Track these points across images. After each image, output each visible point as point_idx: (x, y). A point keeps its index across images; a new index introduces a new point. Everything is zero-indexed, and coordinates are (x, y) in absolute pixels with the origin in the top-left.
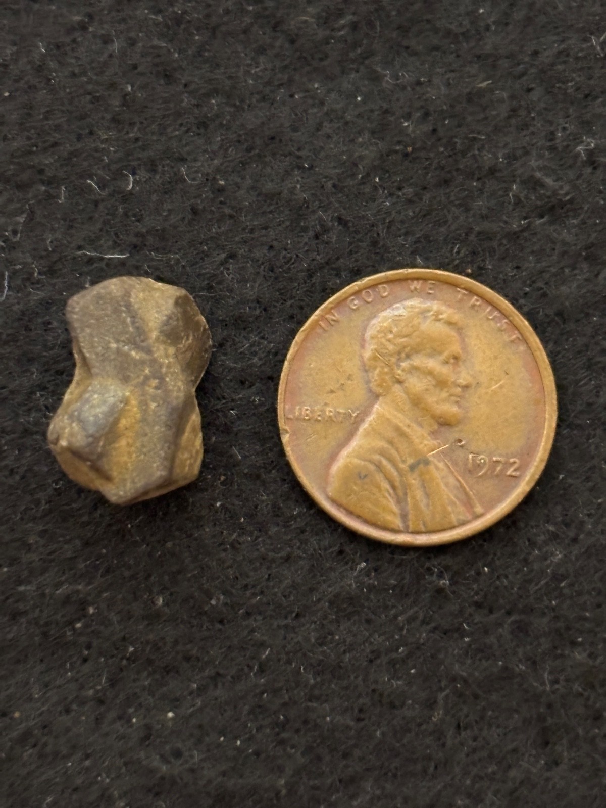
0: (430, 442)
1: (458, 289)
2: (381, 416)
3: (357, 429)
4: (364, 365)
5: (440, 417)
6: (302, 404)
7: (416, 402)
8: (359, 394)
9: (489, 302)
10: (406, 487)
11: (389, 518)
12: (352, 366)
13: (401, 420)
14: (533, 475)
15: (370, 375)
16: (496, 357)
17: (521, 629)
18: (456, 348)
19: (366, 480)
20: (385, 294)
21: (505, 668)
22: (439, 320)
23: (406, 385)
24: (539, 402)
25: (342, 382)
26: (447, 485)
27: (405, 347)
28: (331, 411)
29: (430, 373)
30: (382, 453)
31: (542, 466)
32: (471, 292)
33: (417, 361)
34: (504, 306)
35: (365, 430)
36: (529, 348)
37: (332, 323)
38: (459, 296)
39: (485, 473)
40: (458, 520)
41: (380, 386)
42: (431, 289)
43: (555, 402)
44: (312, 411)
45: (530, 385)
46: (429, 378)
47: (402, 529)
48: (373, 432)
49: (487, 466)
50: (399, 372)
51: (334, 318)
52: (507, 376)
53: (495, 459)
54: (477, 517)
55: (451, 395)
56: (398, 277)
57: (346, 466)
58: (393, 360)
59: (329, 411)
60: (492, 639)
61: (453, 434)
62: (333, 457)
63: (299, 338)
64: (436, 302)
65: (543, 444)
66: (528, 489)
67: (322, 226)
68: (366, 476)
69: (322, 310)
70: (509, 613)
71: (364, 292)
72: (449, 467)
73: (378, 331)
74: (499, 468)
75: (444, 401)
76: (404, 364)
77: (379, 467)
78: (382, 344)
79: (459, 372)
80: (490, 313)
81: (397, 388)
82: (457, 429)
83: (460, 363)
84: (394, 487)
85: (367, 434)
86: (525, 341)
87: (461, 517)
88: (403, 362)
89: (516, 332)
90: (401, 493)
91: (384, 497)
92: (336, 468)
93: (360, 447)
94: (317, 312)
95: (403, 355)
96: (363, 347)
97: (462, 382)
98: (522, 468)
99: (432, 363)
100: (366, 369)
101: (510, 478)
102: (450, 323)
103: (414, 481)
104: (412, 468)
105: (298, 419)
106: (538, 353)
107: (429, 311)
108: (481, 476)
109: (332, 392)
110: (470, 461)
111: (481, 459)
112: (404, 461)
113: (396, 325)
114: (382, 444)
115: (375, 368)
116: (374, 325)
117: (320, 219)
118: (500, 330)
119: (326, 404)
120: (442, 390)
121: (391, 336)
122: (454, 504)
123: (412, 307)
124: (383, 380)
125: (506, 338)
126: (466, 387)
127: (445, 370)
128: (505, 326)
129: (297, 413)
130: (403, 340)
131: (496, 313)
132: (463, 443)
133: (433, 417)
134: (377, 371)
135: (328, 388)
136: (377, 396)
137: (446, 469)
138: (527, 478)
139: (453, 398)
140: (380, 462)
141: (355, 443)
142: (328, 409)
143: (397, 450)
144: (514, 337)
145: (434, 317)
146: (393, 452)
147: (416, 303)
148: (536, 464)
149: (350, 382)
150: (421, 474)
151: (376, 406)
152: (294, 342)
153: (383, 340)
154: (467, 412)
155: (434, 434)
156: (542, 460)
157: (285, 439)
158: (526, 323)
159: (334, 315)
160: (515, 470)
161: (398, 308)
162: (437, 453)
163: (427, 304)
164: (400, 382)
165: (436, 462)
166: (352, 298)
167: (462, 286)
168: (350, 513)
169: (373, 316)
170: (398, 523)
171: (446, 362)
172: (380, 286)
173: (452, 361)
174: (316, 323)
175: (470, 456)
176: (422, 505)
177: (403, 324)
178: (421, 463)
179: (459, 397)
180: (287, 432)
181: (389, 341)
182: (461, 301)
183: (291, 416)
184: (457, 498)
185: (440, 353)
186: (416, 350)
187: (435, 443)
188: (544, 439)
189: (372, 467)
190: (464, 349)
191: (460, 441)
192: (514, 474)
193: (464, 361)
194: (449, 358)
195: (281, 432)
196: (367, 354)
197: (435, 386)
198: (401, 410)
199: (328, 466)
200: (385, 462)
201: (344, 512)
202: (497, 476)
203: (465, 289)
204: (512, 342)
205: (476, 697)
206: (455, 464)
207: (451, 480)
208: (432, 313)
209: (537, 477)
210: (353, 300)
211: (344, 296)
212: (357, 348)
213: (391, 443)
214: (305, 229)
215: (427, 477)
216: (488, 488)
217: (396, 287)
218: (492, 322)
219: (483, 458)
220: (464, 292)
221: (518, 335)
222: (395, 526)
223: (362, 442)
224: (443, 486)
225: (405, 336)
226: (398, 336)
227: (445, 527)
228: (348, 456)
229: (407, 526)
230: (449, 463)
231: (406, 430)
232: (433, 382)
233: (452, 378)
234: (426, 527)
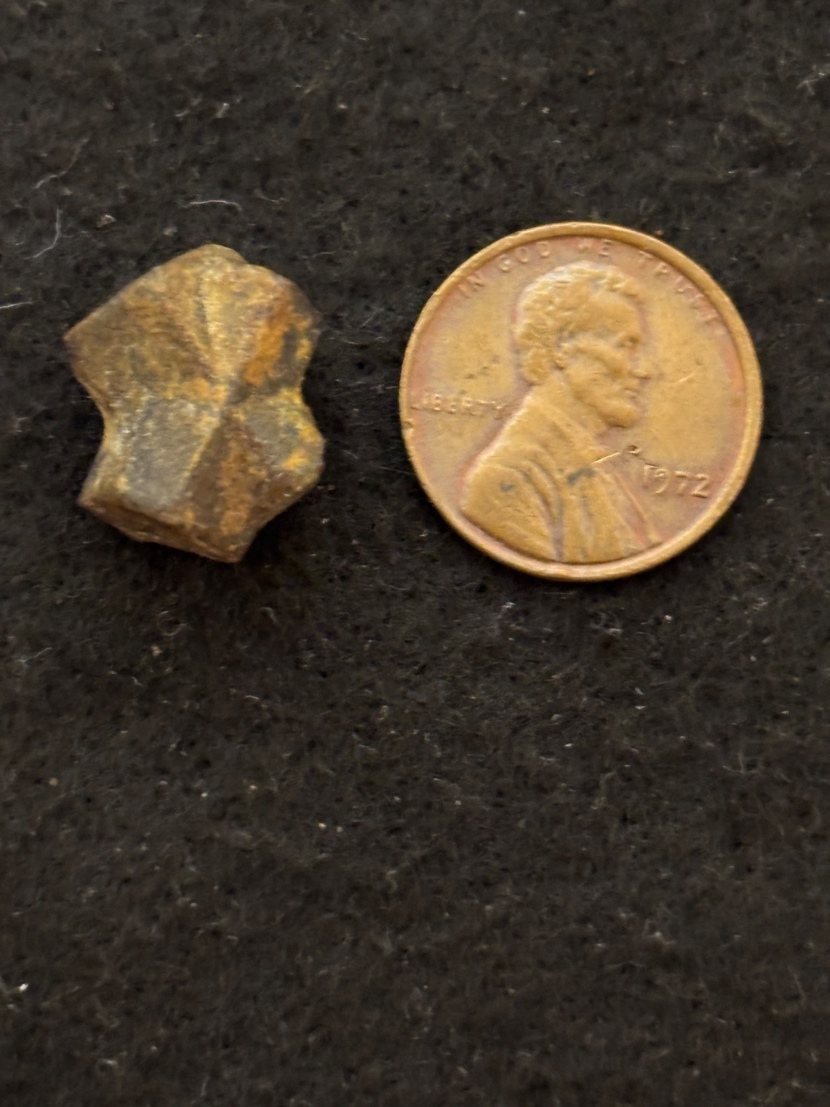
1: (641, 252)
2: (533, 411)
3: (500, 427)
4: (515, 344)
5: (610, 416)
6: (433, 390)
7: (579, 395)
8: (506, 378)
9: (680, 270)
10: (562, 504)
11: (539, 543)
12: (500, 346)
13: (558, 416)
14: (728, 494)
15: (522, 356)
16: (685, 343)
17: (710, 697)
18: (634, 328)
19: (511, 493)
20: (546, 254)
21: (689, 746)
22: (614, 290)
23: (568, 372)
24: (738, 403)
25: (485, 364)
26: (615, 503)
27: (569, 323)
28: (468, 402)
29: (598, 358)
31: (739, 485)
32: (657, 256)
33: (584, 341)
34: (698, 276)
35: (512, 427)
36: (730, 332)
37: (476, 287)
38: (641, 261)
39: (665, 491)
40: (627, 549)
41: (534, 372)
42: (605, 249)
43: (759, 404)
44: (445, 401)
45: (728, 380)
46: (598, 365)
47: (554, 557)
48: (523, 430)
49: (668, 482)
50: (560, 355)
51: (478, 281)
52: (699, 367)
53: (678, 473)
54: (652, 546)
55: (626, 388)
56: (564, 232)
57: (486, 474)
58: (553, 338)
59: (466, 401)
60: (672, 709)
61: (628, 438)
62: (470, 461)
63: (431, 305)
64: (610, 267)
65: (740, 457)
66: (718, 514)
67: (473, 167)
68: (511, 487)
69: (465, 270)
70: (695, 676)
71: (518, 250)
72: (618, 481)
73: (536, 301)
75: (619, 395)
76: (566, 345)
77: (528, 477)
78: (540, 318)
79: (636, 360)
81: (556, 376)
82: (629, 432)
83: (639, 348)
84: (546, 502)
85: (514, 433)
86: (724, 322)
87: (633, 547)
88: (565, 342)
89: (714, 311)
90: (555, 510)
91: (534, 516)
92: (472, 474)
93: (506, 449)
94: (457, 273)
95: (566, 334)
96: (513, 318)
97: (641, 371)
98: (713, 486)
99: (604, 347)
100: (517, 349)
101: (697, 498)
102: (630, 296)
103: (572, 496)
104: (572, 479)
105: (426, 409)
106: (740, 339)
107: (602, 278)
108: (660, 495)
109: (471, 376)
110: (647, 473)
111: (662, 472)
112: (561, 470)
113: (560, 295)
114: (535, 447)
115: (528, 348)
116: (529, 292)
117: (470, 159)
119: (463, 393)
120: (614, 380)
121: (551, 308)
122: (622, 528)
123: (581, 272)
124: (538, 365)
125: (699, 317)
126: (645, 379)
127: (619, 355)
128: (700, 303)
129: (425, 403)
130: (567, 314)
131: (689, 286)
132: (638, 450)
133: (601, 415)
134: (530, 354)
135: (468, 371)
136: (531, 384)
137: (614, 483)
138: (719, 500)
139: (628, 393)
140: (530, 470)
141: (498, 445)
142: (465, 398)
143: (552, 454)
144: (710, 317)
145: (607, 286)
146: (547, 457)
147: (586, 266)
148: (730, 481)
149: (494, 365)
150: (582, 489)
151: (529, 400)
152: (424, 311)
153: (540, 313)
154: (645, 411)
155: (601, 437)
156: (739, 477)
157: (408, 434)
158: (727, 299)
159: (478, 277)
160: (705, 488)
161: (561, 272)
162: (604, 462)
163: (599, 270)
164: (561, 368)
165: (602, 473)
166: (504, 256)
167: (646, 248)
168: (489, 533)
169: (529, 281)
170: (549, 550)
171: (621, 345)
172: (540, 243)
173: (629, 344)
174: (455, 286)
175: (647, 467)
176: (582, 528)
177: (566, 292)
178: (583, 474)
179: (635, 391)
180: (410, 425)
181: (549, 314)
182: (643, 267)
183: (416, 406)
184: (629, 522)
185: (614, 332)
186: (582, 328)
187: (602, 449)
188: (743, 450)
189: (519, 476)
190: (645, 327)
191: (634, 448)
192: (704, 493)
193: (644, 344)
194: (624, 341)
195: (403, 424)
196: (519, 329)
197: (606, 375)
198: (559, 404)
200: (536, 470)
201: (480, 532)
202: (681, 495)
203: (649, 252)
204: (708, 323)
205: (649, 782)
206: (627, 475)
207: (621, 497)
208: (605, 281)
209: (731, 498)
210: (504, 259)
211: (494, 253)
212: (506, 321)
213: (545, 446)
214: (449, 170)
215: (589, 492)
216: (667, 511)
217: (559, 245)
218: (682, 296)
219: (662, 471)
220: (648, 256)
221: (716, 315)
222: (545, 554)
223: (508, 443)
224: (610, 507)
225: (569, 309)
226: (563, 307)
227: (612, 558)
228: (489, 461)
229: (561, 554)
230: (619, 476)
231: (567, 430)
232: (604, 370)
233: (628, 366)
234: (586, 556)
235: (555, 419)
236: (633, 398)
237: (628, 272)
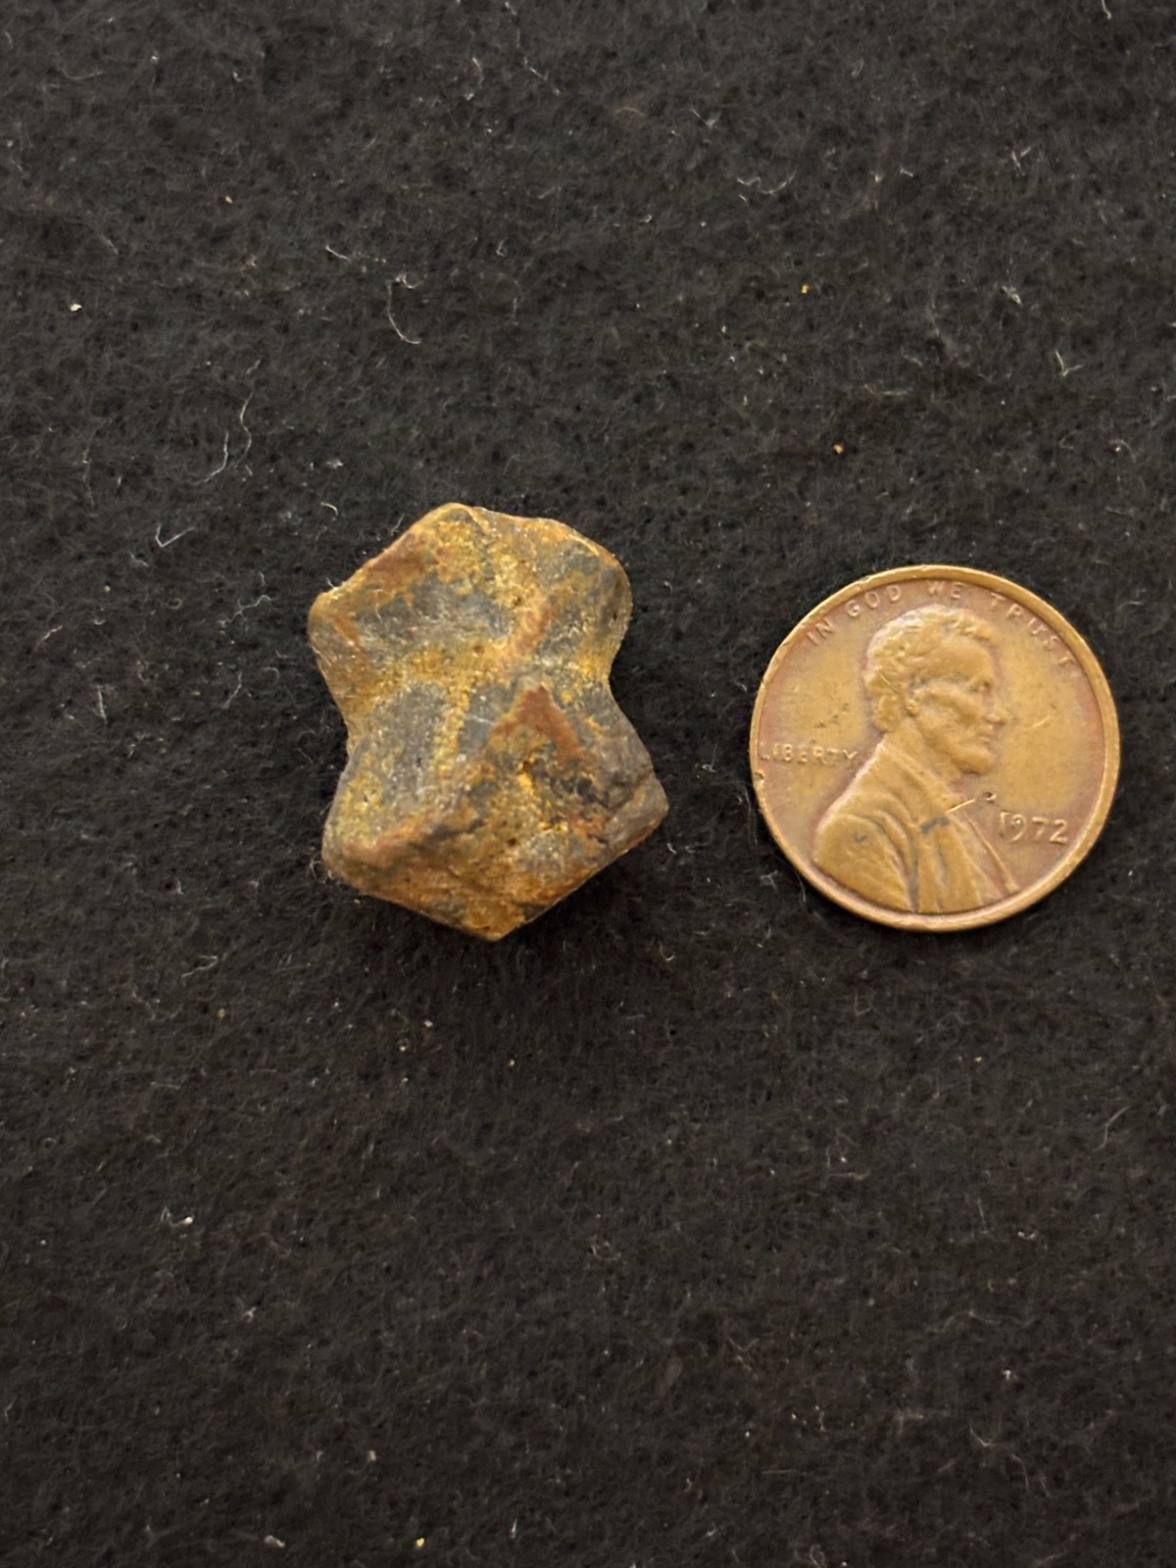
0: (951, 796)
1: (994, 595)
2: (884, 759)
3: (853, 775)
4: (865, 691)
5: (965, 762)
6: (783, 740)
7: (933, 742)
8: (855, 726)
9: (1033, 612)
10: (917, 853)
11: (894, 893)
12: (850, 693)
13: (911, 765)
14: (1086, 842)
15: (873, 704)
16: (1040, 686)
18: (988, 672)
19: (865, 843)
20: (896, 598)
22: (967, 634)
23: (921, 718)
24: (1097, 746)
25: (835, 712)
26: (970, 852)
27: (920, 669)
28: (820, 752)
29: (952, 703)
30: (887, 808)
31: (1098, 830)
32: (1011, 598)
33: (935, 687)
34: (1052, 618)
35: (864, 776)
36: (1085, 675)
37: (825, 634)
38: (994, 603)
39: (1022, 839)
40: (984, 899)
41: (886, 719)
42: (955, 592)
43: (1117, 747)
44: (796, 751)
45: (1085, 723)
46: (951, 710)
47: (909, 907)
48: (875, 780)
49: (1025, 829)
50: (912, 701)
51: (826, 628)
52: (1054, 711)
53: (1035, 819)
54: (1009, 895)
55: (981, 734)
56: (913, 576)
57: (838, 824)
58: (905, 685)
59: (818, 751)
61: (981, 785)
62: (822, 811)
63: (780, 652)
64: (962, 610)
65: (1099, 802)
66: (1078, 860)
68: (864, 838)
69: (813, 618)
71: (867, 595)
72: (973, 829)
73: (886, 648)
74: (1040, 832)
75: (971, 741)
76: (918, 692)
77: (882, 827)
78: (890, 664)
79: (990, 704)
80: (1034, 626)
81: (908, 722)
83: (993, 692)
84: (900, 853)
85: (866, 782)
86: (1079, 664)
87: (989, 896)
88: (917, 688)
89: (1068, 652)
90: (909, 861)
91: (888, 866)
92: (824, 825)
93: (858, 799)
94: (805, 619)
95: (918, 680)
96: (864, 667)
97: (993, 716)
98: (1072, 832)
99: (956, 692)
100: (868, 697)
101: (1054, 846)
102: (980, 639)
103: (927, 846)
104: (926, 829)
105: (775, 760)
106: (1096, 682)
107: (954, 622)
108: (1016, 842)
109: (822, 725)
110: (1003, 821)
112: (915, 820)
113: (910, 640)
114: (888, 797)
115: (880, 695)
116: (880, 638)
118: (1047, 649)
119: (814, 742)
120: (967, 726)
121: (902, 654)
122: (978, 877)
123: (931, 616)
124: (890, 712)
125: (1054, 660)
126: (1000, 724)
127: (972, 701)
128: (1053, 644)
129: (775, 753)
130: (918, 659)
131: (1042, 627)
132: (993, 797)
133: (957, 762)
134: (882, 700)
135: (816, 721)
136: (881, 733)
137: (969, 831)
138: (1078, 846)
139: (983, 738)
140: (884, 820)
141: (849, 795)
142: (816, 748)
143: (905, 803)
144: (1065, 659)
145: (959, 630)
146: (900, 806)
147: (935, 610)
148: (1089, 827)
149: (844, 714)
150: (937, 837)
151: (880, 746)
152: (773, 660)
153: (892, 660)
155: (956, 785)
156: (1097, 823)
157: (759, 785)
158: (1082, 641)
159: (826, 624)
160: (1061, 835)
161: (911, 617)
162: (959, 810)
163: (952, 613)
164: (911, 715)
165: (957, 821)
166: (852, 602)
167: (997, 590)
168: (841, 885)
169: (880, 627)
170: (905, 901)
171: (974, 690)
172: (889, 588)
173: (982, 688)
174: (804, 634)
175: (1003, 815)
176: (938, 879)
177: (917, 637)
178: (937, 822)
179: (990, 736)
180: (761, 777)
181: (900, 660)
182: (995, 609)
183: (767, 756)
184: (986, 871)
185: (967, 678)
186: (935, 673)
187: (957, 796)
188: (1101, 795)
189: (872, 826)
190: (999, 672)
191: (990, 795)
192: (1060, 839)
193: (998, 689)
194: (978, 684)
195: (754, 777)
196: (869, 677)
197: (959, 722)
198: (910, 751)
199: (814, 823)
200: (889, 820)
202: (1037, 842)
203: (1001, 593)
204: (1062, 665)
206: (982, 824)
207: (977, 846)
208: (957, 624)
209: (1091, 844)
210: (853, 605)
211: (842, 600)
212: (856, 669)
213: (897, 794)
215: (945, 841)
216: (1025, 858)
217: (912, 589)
218: (1036, 639)
219: (1019, 818)
220: (1000, 597)
221: (1072, 658)
222: (899, 905)
223: (860, 793)
224: (965, 855)
225: (920, 655)
226: (912, 654)
227: (967, 907)
228: (841, 811)
229: (916, 906)
230: (975, 824)
231: (919, 778)
232: (956, 716)
233: (981, 711)
234: (941, 907)
235: (907, 767)
236: (986, 743)
237: (980, 615)
